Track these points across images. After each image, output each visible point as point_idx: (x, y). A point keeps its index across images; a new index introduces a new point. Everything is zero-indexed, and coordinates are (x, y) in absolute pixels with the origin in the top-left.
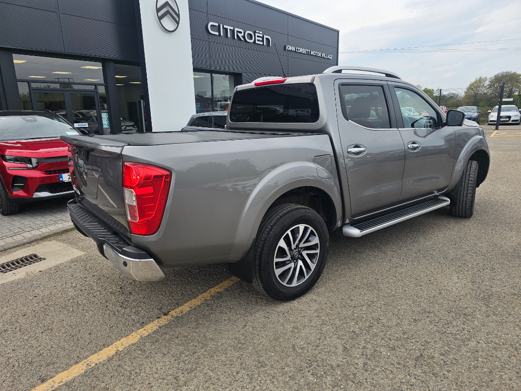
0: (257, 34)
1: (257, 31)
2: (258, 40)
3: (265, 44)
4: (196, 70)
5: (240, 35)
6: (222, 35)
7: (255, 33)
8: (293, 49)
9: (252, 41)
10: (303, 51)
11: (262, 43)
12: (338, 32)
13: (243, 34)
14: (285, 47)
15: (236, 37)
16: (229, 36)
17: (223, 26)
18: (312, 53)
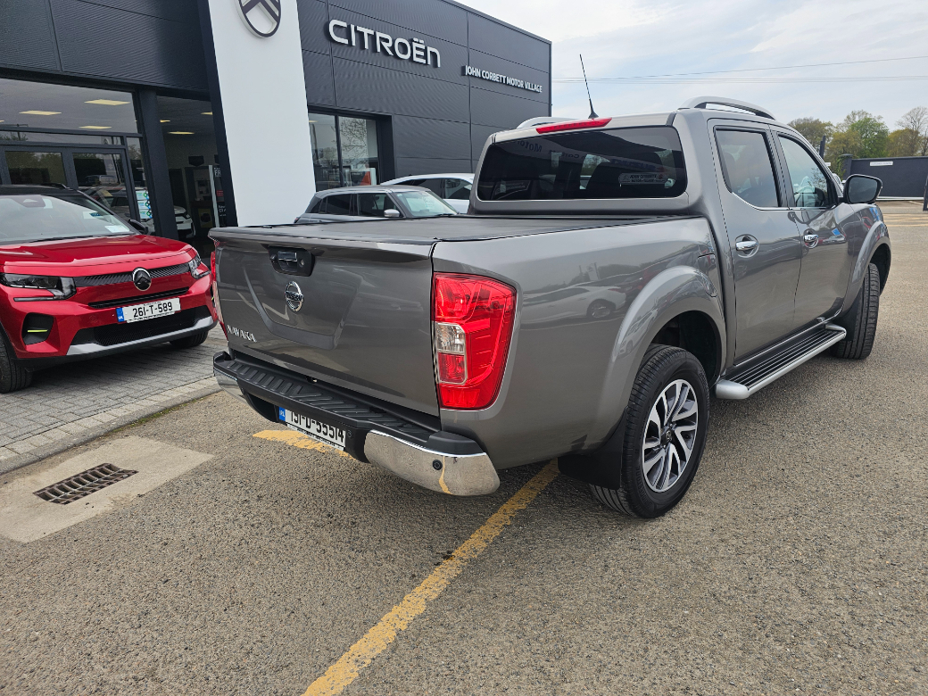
0: (415, 45)
1: (415, 39)
2: (418, 56)
3: (429, 63)
4: (312, 109)
5: (386, 45)
6: (354, 44)
7: (411, 41)
8: (478, 73)
9: (407, 57)
10: (495, 77)
11: (424, 61)
12: (549, 44)
13: (390, 44)
14: (464, 68)
15: (379, 50)
16: (366, 47)
17: (355, 28)
18: (509, 81)
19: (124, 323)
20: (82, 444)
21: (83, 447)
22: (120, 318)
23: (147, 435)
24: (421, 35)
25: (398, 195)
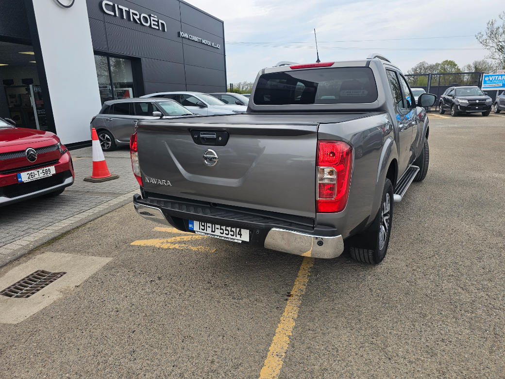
0: (152, 18)
1: (152, 15)
2: (154, 24)
3: (160, 29)
4: (96, 53)
5: (135, 16)
6: (117, 15)
7: (150, 16)
9: (148, 25)
10: (196, 39)
11: (157, 28)
12: (223, 23)
13: (138, 17)
14: (179, 33)
15: (132, 20)
16: (125, 17)
17: (118, 6)
18: (203, 42)
19: (22, 183)
20: (15, 260)
21: (17, 262)
22: (19, 180)
23: (57, 251)
24: (156, 13)
25: (160, 103)
